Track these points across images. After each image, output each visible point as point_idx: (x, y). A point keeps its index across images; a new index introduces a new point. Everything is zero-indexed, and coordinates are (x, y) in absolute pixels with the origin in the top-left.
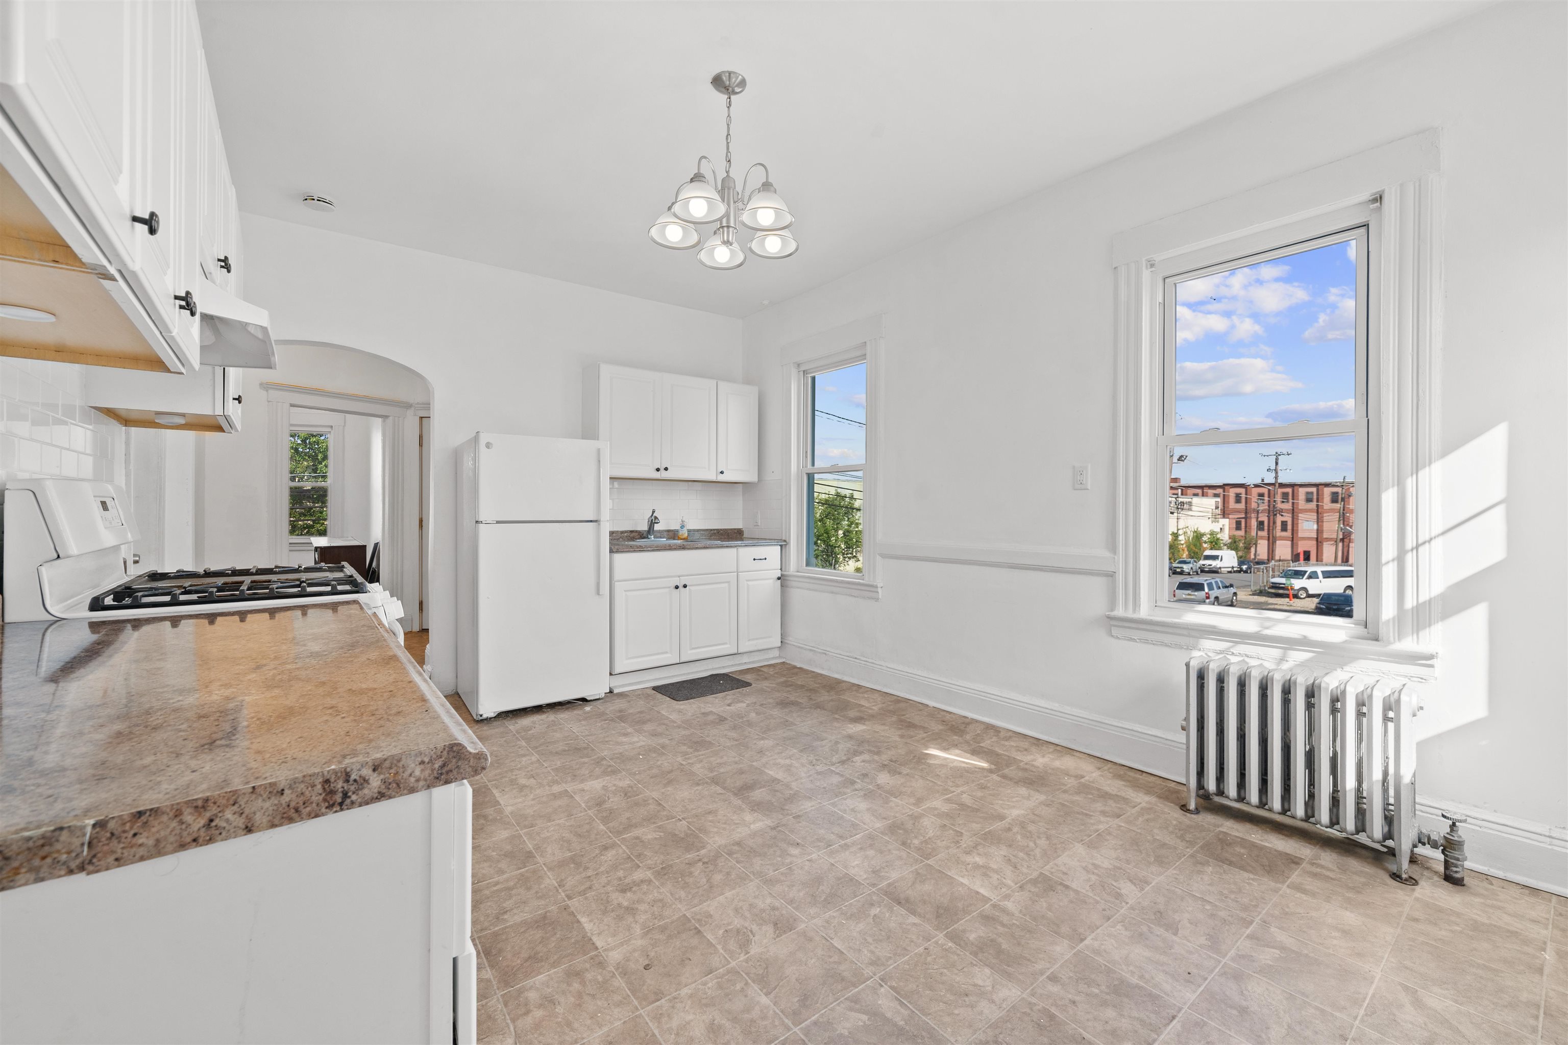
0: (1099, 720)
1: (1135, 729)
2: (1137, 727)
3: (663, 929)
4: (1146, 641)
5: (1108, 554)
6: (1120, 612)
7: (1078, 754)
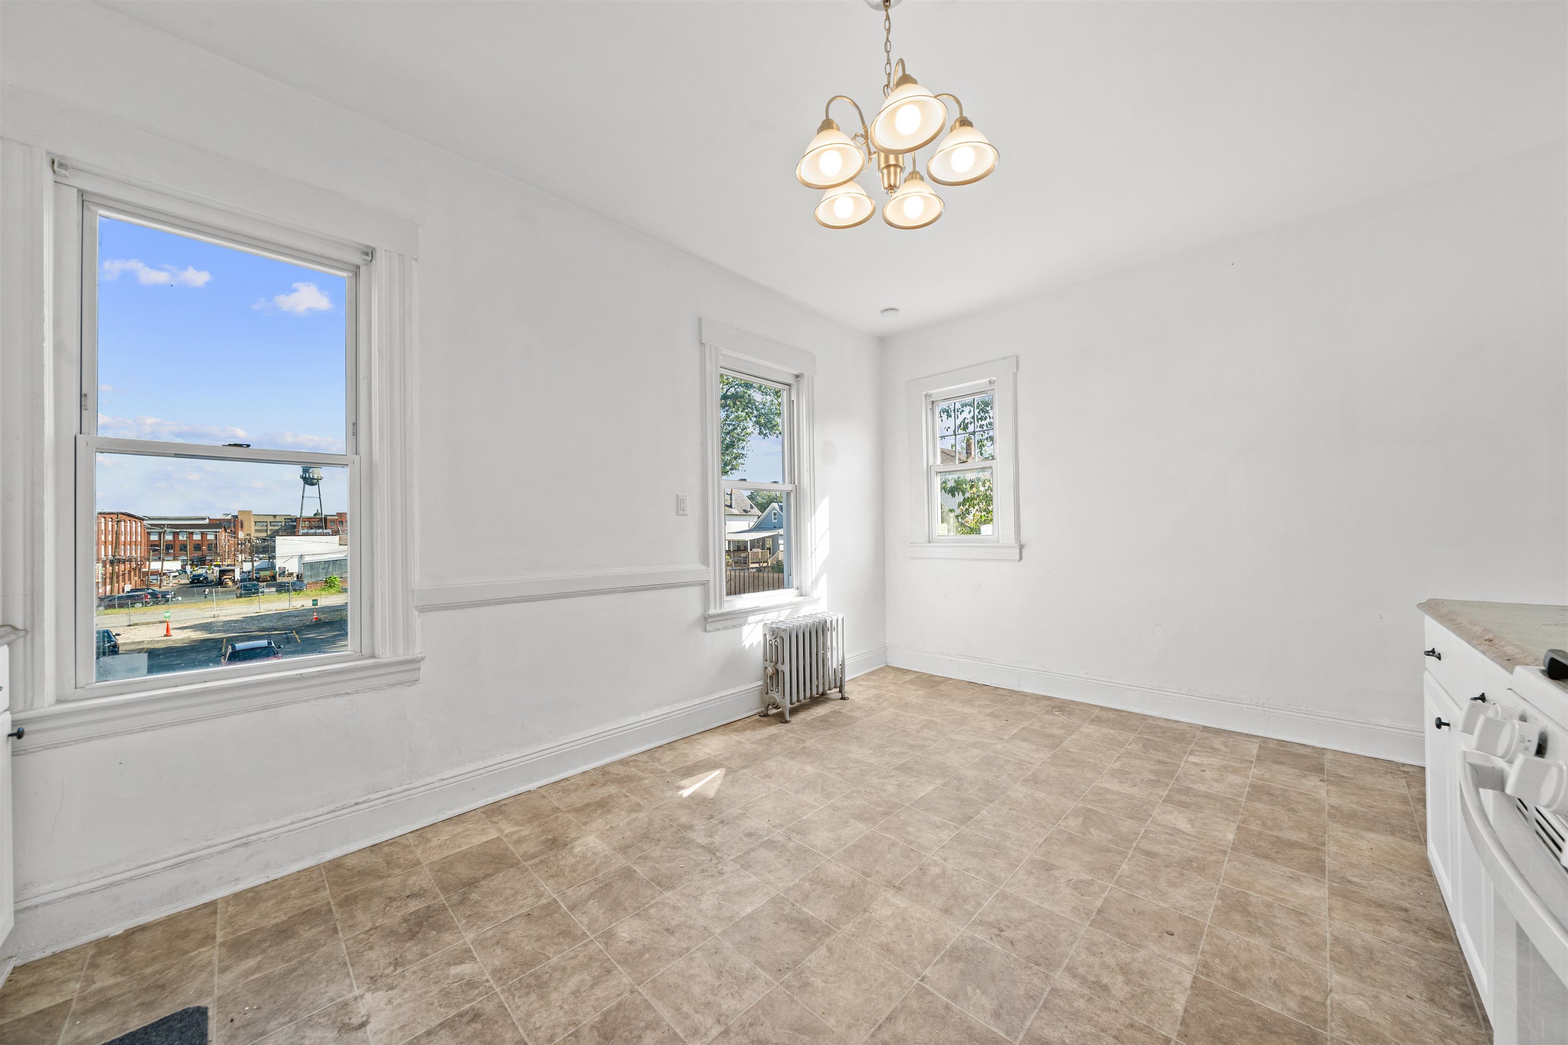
0: (700, 702)
1: (721, 695)
2: (723, 694)
3: (1122, 936)
4: (725, 628)
5: (703, 567)
6: (712, 611)
7: (694, 737)
